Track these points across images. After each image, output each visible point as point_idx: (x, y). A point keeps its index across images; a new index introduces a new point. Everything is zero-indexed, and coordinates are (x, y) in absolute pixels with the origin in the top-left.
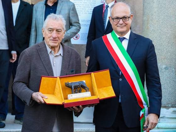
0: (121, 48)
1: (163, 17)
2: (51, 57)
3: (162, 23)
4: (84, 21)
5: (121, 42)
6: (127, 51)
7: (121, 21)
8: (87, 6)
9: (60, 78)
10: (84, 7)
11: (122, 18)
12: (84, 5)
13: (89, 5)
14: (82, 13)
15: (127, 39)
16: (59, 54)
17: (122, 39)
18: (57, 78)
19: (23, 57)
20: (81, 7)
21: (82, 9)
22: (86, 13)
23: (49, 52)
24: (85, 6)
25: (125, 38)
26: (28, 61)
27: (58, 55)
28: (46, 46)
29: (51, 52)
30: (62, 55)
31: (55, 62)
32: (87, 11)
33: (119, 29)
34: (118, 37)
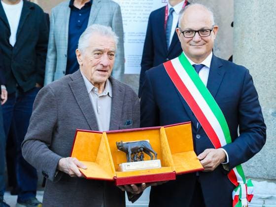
0: (197, 82)
1: (268, 26)
2: (93, 98)
3: (267, 36)
4: (133, 34)
5: (198, 72)
6: (207, 87)
7: (197, 37)
8: (138, 9)
9: (108, 133)
10: (133, 10)
11: (198, 31)
12: (132, 7)
13: (140, 7)
14: (130, 21)
15: (207, 67)
16: (107, 94)
17: (198, 68)
18: (102, 133)
19: (44, 97)
20: (128, 10)
21: (130, 14)
22: (136, 21)
23: (89, 90)
24: (134, 8)
25: (203, 66)
26: (53, 105)
27: (104, 94)
28: (83, 79)
29: (92, 90)
30: (111, 95)
31: (99, 107)
32: (138, 17)
33: (194, 51)
34: (192, 63)
